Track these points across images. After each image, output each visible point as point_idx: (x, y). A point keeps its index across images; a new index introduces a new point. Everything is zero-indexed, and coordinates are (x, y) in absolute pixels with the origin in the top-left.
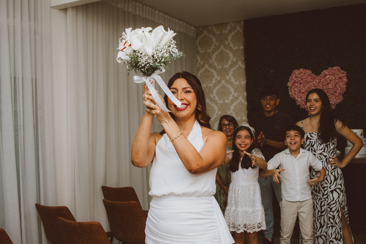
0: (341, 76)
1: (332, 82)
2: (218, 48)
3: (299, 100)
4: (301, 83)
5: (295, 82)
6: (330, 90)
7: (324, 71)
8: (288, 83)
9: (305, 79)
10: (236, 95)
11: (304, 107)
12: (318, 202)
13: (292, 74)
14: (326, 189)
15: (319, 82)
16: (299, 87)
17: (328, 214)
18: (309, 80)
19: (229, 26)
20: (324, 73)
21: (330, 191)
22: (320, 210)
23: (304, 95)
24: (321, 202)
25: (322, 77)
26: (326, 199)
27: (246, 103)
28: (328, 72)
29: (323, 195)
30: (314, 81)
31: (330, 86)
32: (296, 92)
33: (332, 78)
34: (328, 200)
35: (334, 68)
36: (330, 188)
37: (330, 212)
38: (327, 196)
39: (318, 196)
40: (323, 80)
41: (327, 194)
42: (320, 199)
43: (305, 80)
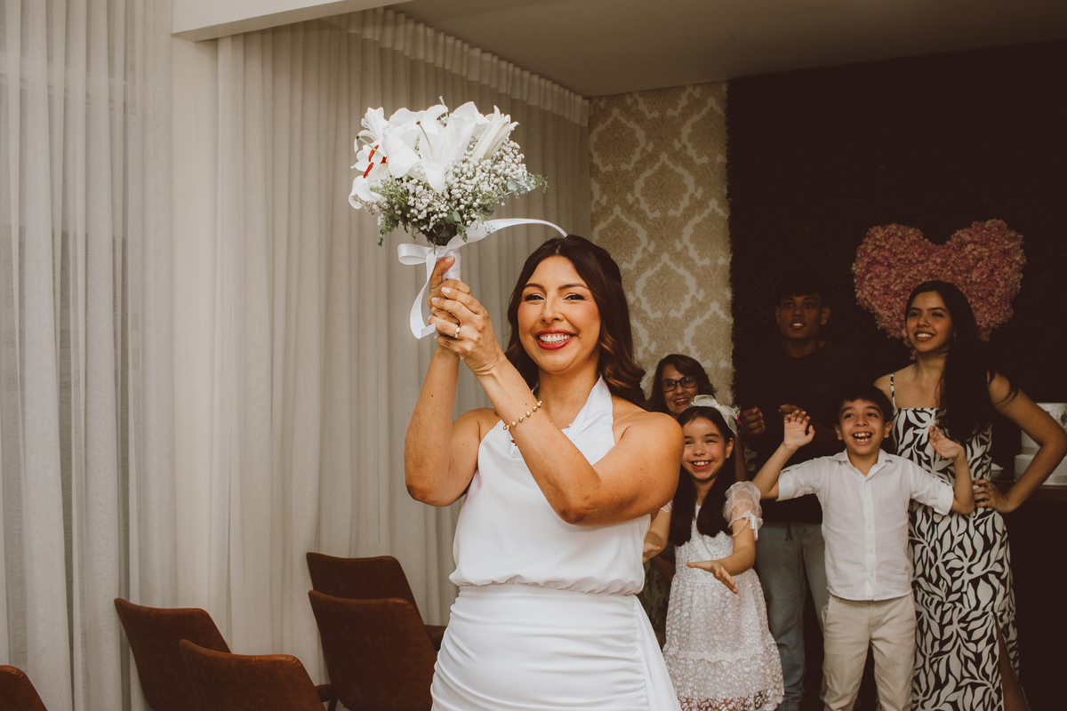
0: (1006, 247)
1: (980, 263)
2: (651, 158)
3: (885, 313)
4: (890, 266)
5: (874, 262)
6: (976, 287)
7: (959, 233)
8: (854, 264)
9: (904, 253)
10: (701, 296)
11: (897, 335)
12: (932, 614)
13: (866, 240)
15: (943, 264)
16: (885, 277)
17: (963, 649)
18: (914, 257)
19: (684, 96)
20: (959, 237)
21: (970, 581)
22: (939, 637)
23: (898, 299)
24: (943, 613)
25: (953, 249)
26: (957, 604)
27: (730, 321)
28: (971, 235)
29: (949, 592)
30: (927, 260)
31: (975, 276)
32: (877, 290)
33: (980, 253)
34: (961, 606)
35: (988, 224)
36: (969, 571)
37: (967, 642)
38: (960, 594)
39: (934, 593)
40: (954, 257)
41: (959, 590)
42: (939, 603)
43: (903, 257)
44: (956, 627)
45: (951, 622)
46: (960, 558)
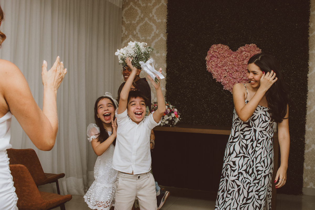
0: (256, 53)
1: (247, 58)
3: (215, 73)
4: (218, 58)
5: (213, 56)
7: (241, 48)
8: (206, 57)
11: (219, 81)
12: (245, 187)
13: (211, 49)
14: (260, 172)
15: (235, 58)
16: (216, 62)
17: (255, 202)
18: (226, 55)
20: (241, 49)
21: (264, 176)
22: (246, 196)
23: (220, 69)
24: (249, 187)
25: (239, 53)
26: (256, 184)
27: (166, 74)
28: (244, 49)
29: (255, 179)
30: (230, 56)
32: (213, 66)
33: (248, 55)
34: (258, 186)
35: (250, 45)
36: (264, 172)
37: (258, 200)
38: (259, 180)
39: (248, 179)
40: (239, 56)
41: (259, 179)
42: (248, 183)
43: (222, 55)
44: (254, 193)
45: (252, 191)
46: (262, 167)
